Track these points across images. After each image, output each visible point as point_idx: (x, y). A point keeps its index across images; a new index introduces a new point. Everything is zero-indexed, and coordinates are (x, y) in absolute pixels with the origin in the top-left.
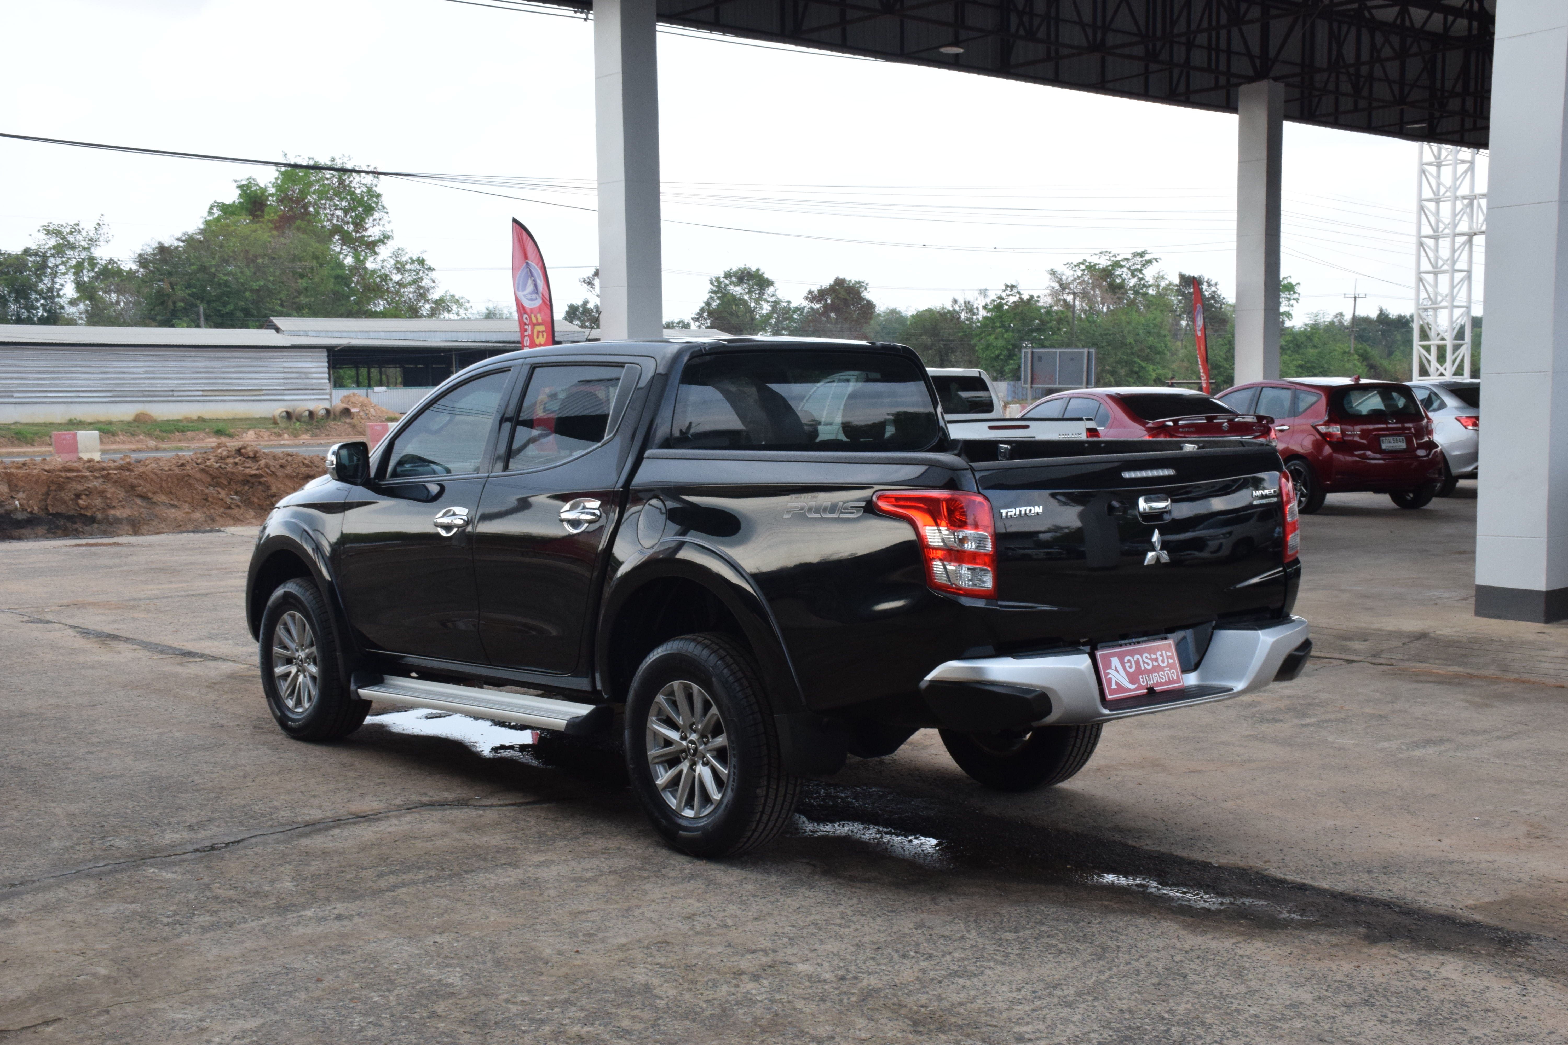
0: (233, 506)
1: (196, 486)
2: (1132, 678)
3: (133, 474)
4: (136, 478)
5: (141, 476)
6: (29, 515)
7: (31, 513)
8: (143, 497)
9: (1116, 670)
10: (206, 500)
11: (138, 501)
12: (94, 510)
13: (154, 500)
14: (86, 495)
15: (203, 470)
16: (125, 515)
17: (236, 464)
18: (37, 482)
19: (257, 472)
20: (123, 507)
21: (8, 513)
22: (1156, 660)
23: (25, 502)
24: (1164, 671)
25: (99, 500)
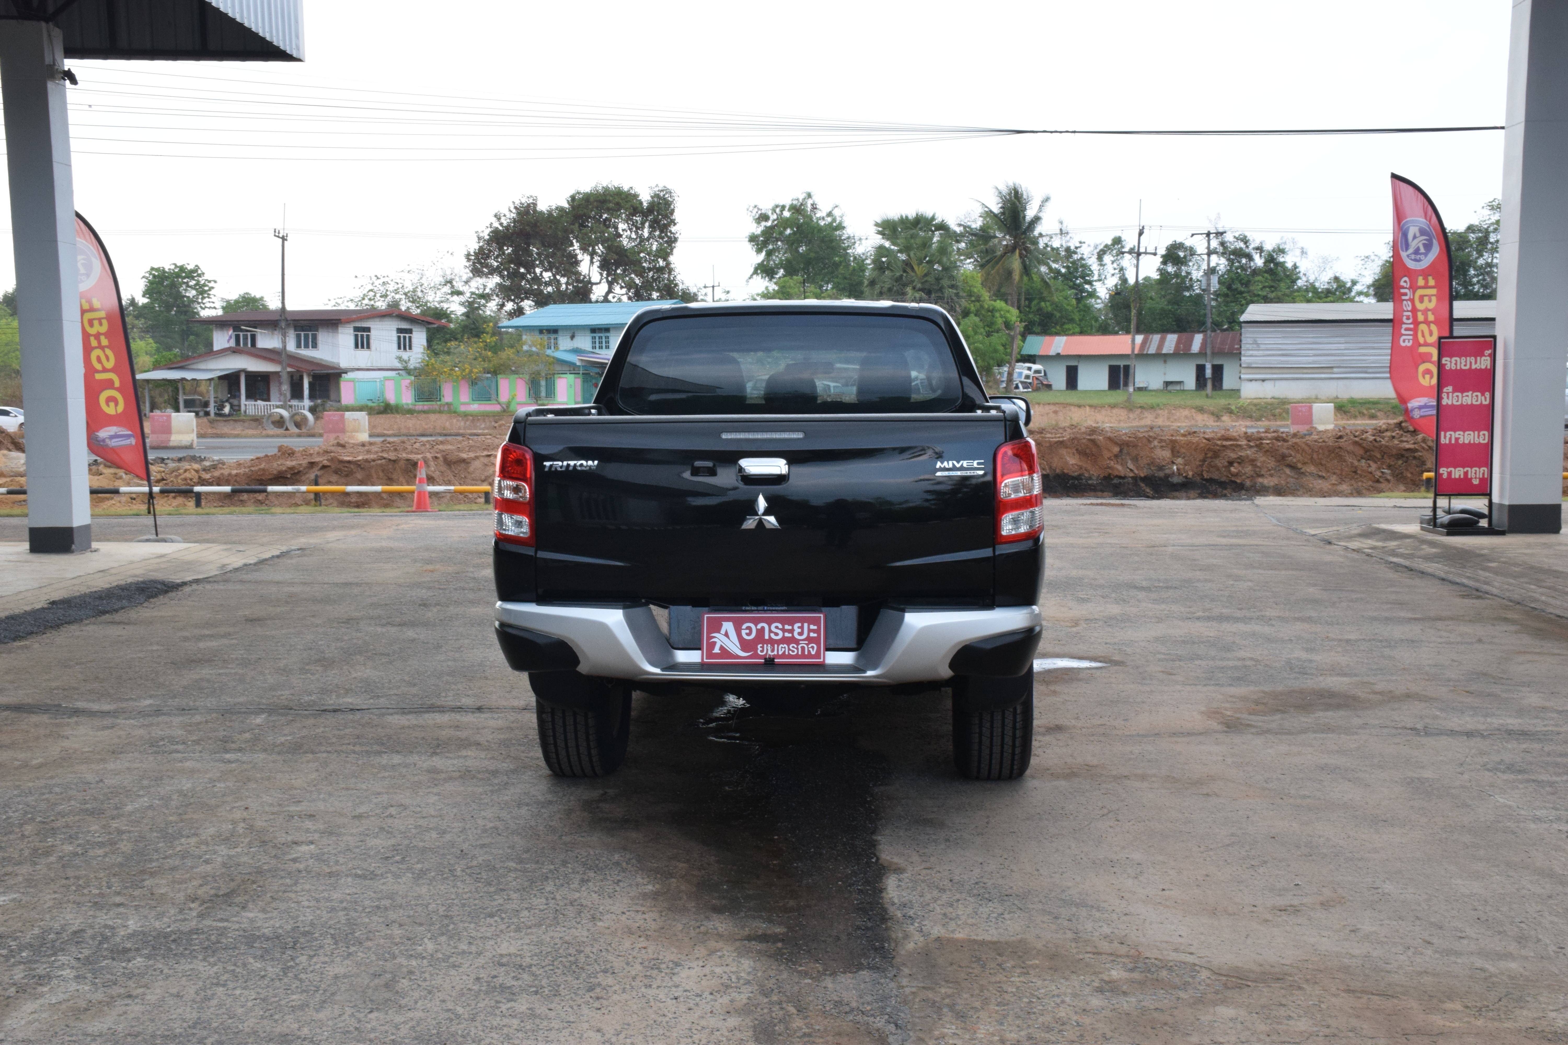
0: (1381, 480)
1: (1347, 458)
2: (745, 645)
3: (1286, 444)
4: (1288, 448)
5: (1294, 447)
6: (1184, 480)
7: (1186, 477)
8: (1292, 467)
9: (726, 635)
10: (1355, 472)
11: (1288, 471)
12: (1244, 477)
13: (1302, 471)
14: (1239, 463)
15: (1356, 443)
16: (1272, 484)
17: (1393, 437)
18: (1195, 450)
19: (1412, 446)
20: (1271, 476)
21: (1167, 476)
22: (791, 631)
23: (1181, 467)
24: (798, 644)
25: (1250, 468)
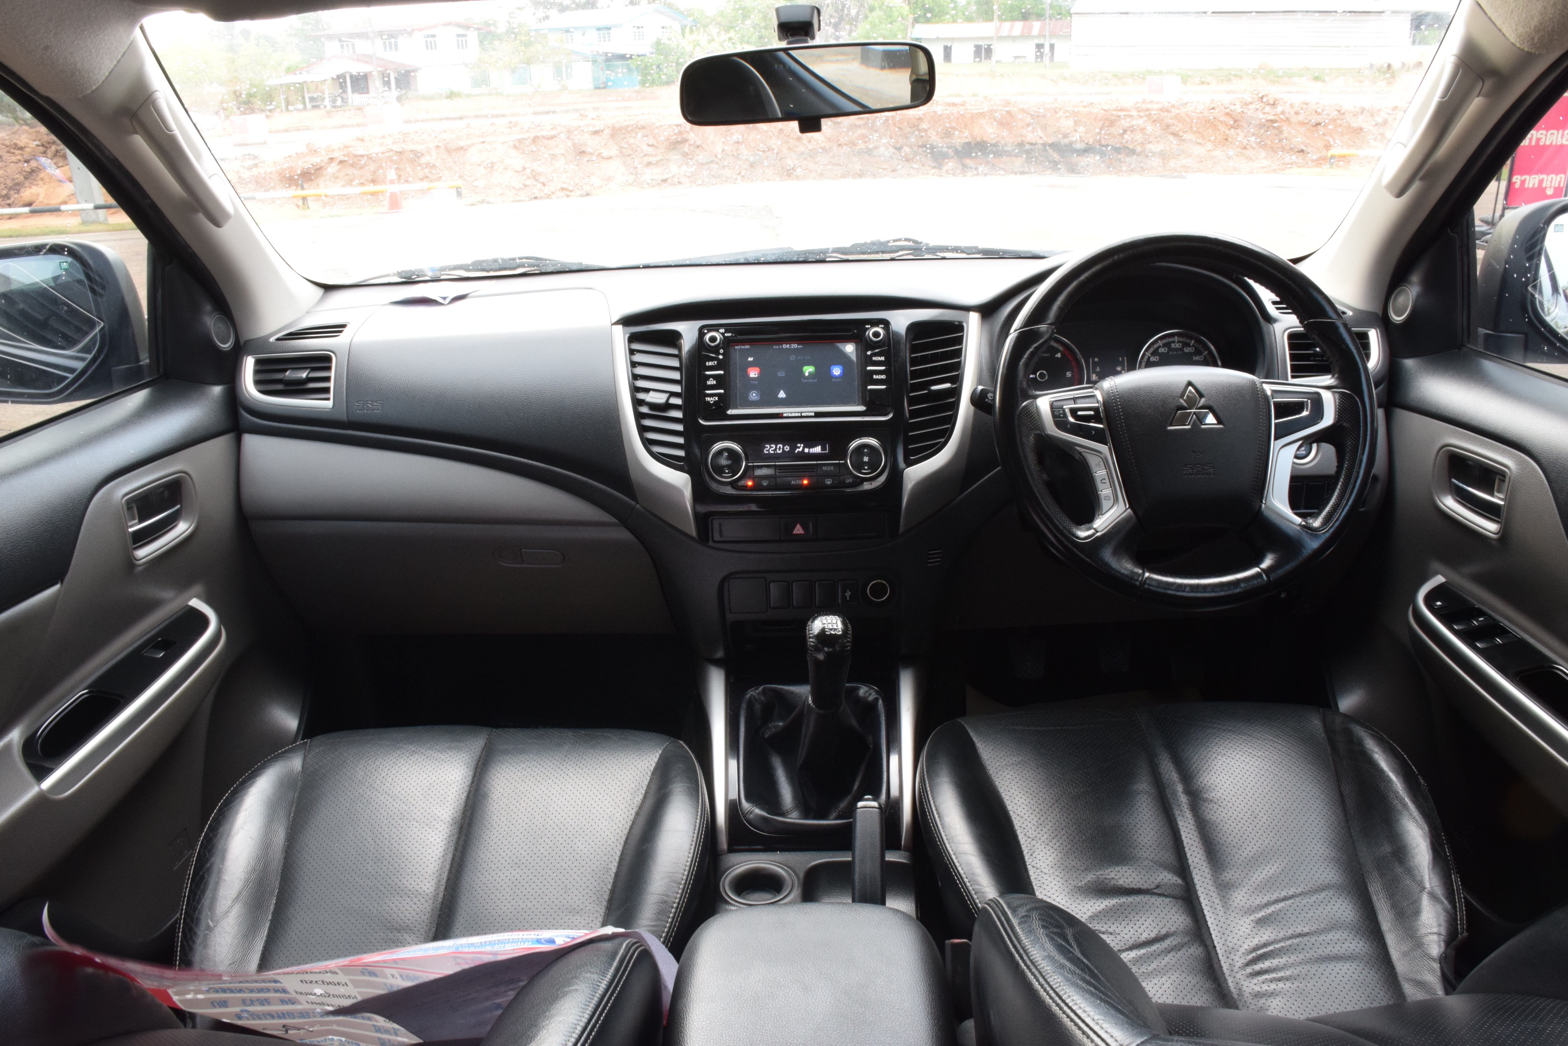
0: (1248, 147)
1: (1220, 127)
3: (1170, 115)
4: (1171, 119)
5: (1177, 117)
6: (1085, 146)
7: (1087, 144)
8: (1175, 134)
10: (1226, 139)
11: (1171, 138)
12: (1136, 144)
13: (1183, 138)
14: (1132, 131)
15: (1227, 114)
16: (1158, 150)
17: (1257, 109)
18: (1095, 119)
19: (1273, 118)
20: (1158, 142)
21: (1071, 143)
23: (1083, 135)
25: (1140, 135)
